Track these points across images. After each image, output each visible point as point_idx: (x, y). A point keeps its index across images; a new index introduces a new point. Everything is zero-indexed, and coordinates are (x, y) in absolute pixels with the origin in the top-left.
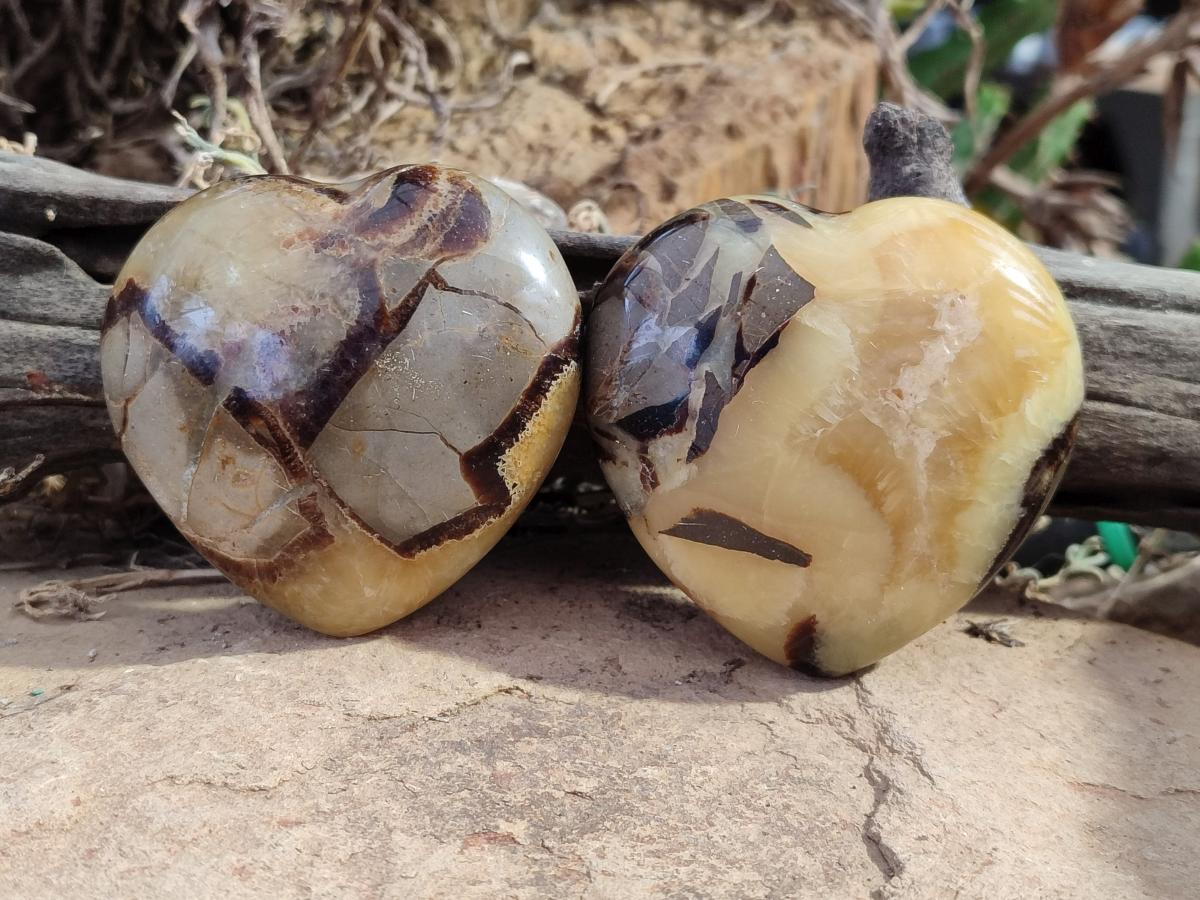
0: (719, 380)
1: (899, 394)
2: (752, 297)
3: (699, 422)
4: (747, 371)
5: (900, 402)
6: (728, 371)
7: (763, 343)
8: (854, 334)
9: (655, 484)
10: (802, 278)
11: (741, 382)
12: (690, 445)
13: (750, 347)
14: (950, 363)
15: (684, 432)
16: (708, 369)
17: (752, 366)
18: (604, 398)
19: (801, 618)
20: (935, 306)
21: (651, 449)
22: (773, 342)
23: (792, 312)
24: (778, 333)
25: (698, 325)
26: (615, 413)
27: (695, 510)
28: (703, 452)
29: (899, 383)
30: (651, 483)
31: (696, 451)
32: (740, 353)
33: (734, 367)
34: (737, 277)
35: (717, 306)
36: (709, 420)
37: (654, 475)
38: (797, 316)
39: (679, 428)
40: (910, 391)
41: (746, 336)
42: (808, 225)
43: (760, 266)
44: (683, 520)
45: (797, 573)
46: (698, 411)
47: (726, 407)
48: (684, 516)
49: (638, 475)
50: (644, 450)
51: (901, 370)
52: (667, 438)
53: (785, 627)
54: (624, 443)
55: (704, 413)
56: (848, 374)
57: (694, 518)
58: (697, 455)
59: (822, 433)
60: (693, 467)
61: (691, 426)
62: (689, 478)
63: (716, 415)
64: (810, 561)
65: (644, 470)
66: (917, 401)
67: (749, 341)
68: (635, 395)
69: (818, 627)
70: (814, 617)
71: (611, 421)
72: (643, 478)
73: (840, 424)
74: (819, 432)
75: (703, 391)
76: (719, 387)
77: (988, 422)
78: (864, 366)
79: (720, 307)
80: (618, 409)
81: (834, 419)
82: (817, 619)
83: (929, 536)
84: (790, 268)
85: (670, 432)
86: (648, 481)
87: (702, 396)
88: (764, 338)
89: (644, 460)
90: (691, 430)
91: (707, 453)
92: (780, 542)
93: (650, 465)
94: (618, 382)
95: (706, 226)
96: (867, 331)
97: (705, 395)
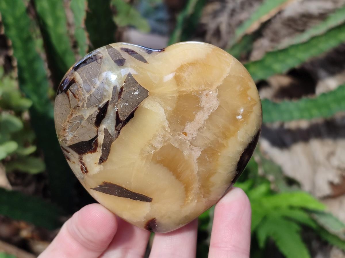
0: (110, 131)
1: (185, 134)
2: (122, 96)
3: (103, 148)
4: (121, 128)
5: (186, 137)
6: (113, 128)
7: (128, 116)
8: (166, 111)
9: (87, 172)
10: (143, 88)
11: (119, 133)
12: (100, 157)
13: (122, 118)
14: (206, 120)
15: (97, 152)
16: (105, 127)
17: (123, 126)
18: (63, 136)
19: (150, 219)
20: (199, 97)
21: (84, 158)
22: (132, 116)
23: (139, 103)
24: (134, 111)
25: (100, 109)
26: (68, 143)
27: (104, 182)
28: (105, 161)
29: (185, 130)
30: (85, 171)
31: (102, 160)
32: (118, 120)
33: (116, 126)
34: (115, 88)
35: (107, 101)
36: (106, 148)
37: (86, 169)
38: (142, 104)
39: (95, 151)
40: (190, 132)
41: (120, 113)
42: (145, 61)
43: (125, 82)
44: (99, 186)
45: (147, 204)
46: (102, 144)
47: (114, 143)
48: (100, 184)
49: (80, 168)
50: (81, 159)
51: (186, 124)
52: (89, 154)
53: (144, 221)
54: (73, 155)
55: (104, 145)
56: (164, 128)
57: (104, 185)
58: (103, 162)
59: (154, 152)
60: (102, 166)
61: (99, 150)
62: (100, 170)
63: (110, 145)
64: (152, 200)
65: (82, 166)
66: (193, 136)
67: (121, 115)
68: (75, 136)
69: (157, 221)
70: (155, 218)
71: (67, 145)
72: (82, 169)
73: (162, 148)
74: (153, 152)
75: (103, 136)
76: (110, 135)
77: (222, 142)
78: (170, 123)
79: (108, 101)
80: (69, 141)
81: (159, 146)
82: (156, 219)
83: (199, 187)
84: (137, 83)
85: (91, 152)
86: (84, 170)
87: (103, 138)
88: (128, 114)
89: (81, 162)
90: (100, 151)
91: (106, 161)
92: (139, 194)
93: (84, 164)
94: (68, 130)
95: (101, 62)
96: (171, 109)
97: (104, 138)
